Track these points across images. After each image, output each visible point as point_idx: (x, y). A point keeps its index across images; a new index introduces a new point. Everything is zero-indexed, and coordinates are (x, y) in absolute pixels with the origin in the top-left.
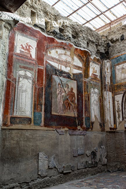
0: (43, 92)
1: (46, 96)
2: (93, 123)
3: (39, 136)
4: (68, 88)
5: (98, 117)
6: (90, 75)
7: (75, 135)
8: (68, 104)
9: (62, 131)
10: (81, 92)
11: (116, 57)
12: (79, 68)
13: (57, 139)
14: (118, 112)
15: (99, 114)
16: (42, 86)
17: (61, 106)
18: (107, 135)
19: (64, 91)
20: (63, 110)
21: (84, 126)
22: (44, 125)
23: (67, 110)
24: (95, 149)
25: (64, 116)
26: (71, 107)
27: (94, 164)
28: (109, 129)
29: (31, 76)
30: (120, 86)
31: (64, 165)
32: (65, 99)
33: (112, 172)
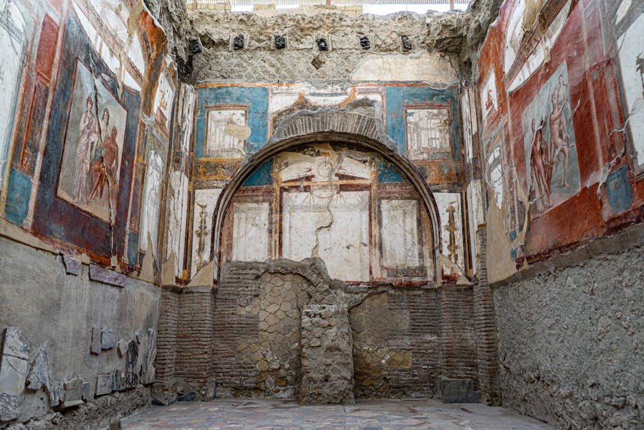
0: (46, 105)
1: (53, 123)
2: (142, 255)
3: (14, 266)
4: (107, 123)
5: (154, 239)
6: (155, 109)
7: (102, 283)
8: (101, 175)
9: (75, 263)
10: (130, 150)
11: (215, 87)
12: (137, 75)
13: (60, 287)
14: (199, 235)
15: (156, 230)
16: (48, 85)
17: (85, 176)
18: (163, 297)
19: (97, 130)
20: (86, 193)
21: (125, 259)
22: (33, 227)
23: (96, 195)
24: (137, 334)
25: (85, 212)
26: (105, 188)
27: (131, 381)
28: (175, 280)
29: (22, 30)
30: (216, 167)
31: (65, 380)
32: (95, 156)
33: (167, 403)
